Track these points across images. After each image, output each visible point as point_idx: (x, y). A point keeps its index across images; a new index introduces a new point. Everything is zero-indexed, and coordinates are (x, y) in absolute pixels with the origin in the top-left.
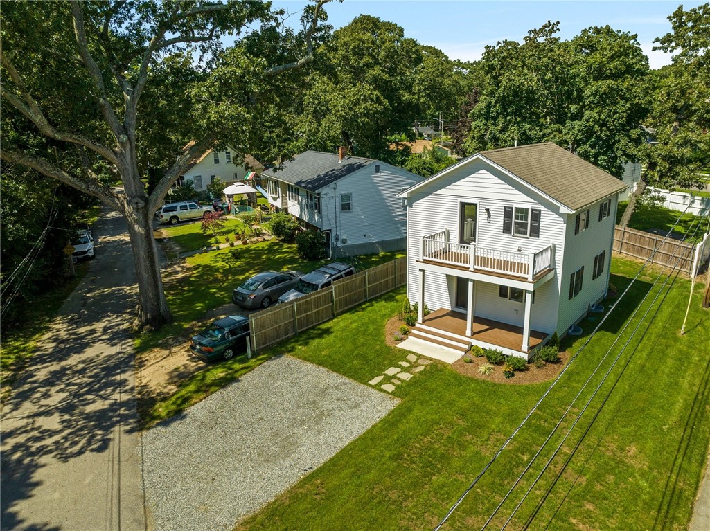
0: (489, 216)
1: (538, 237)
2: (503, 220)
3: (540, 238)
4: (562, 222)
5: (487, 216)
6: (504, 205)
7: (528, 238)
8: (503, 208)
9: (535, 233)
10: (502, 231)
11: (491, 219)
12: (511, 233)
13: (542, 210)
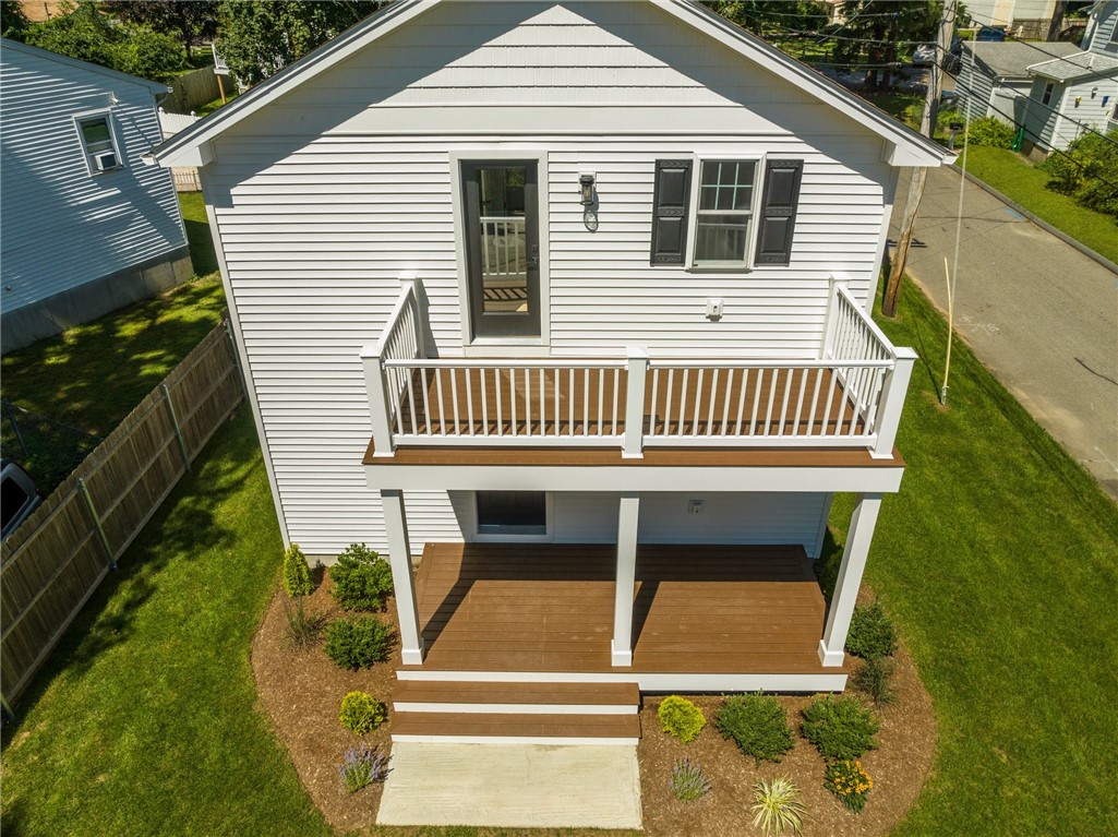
0: (591, 205)
1: (786, 261)
2: (650, 218)
3: (792, 266)
4: (880, 200)
5: (582, 208)
6: (653, 158)
7: (747, 271)
8: (652, 168)
9: (776, 247)
10: (648, 256)
11: (601, 218)
12: (682, 261)
13: (807, 159)
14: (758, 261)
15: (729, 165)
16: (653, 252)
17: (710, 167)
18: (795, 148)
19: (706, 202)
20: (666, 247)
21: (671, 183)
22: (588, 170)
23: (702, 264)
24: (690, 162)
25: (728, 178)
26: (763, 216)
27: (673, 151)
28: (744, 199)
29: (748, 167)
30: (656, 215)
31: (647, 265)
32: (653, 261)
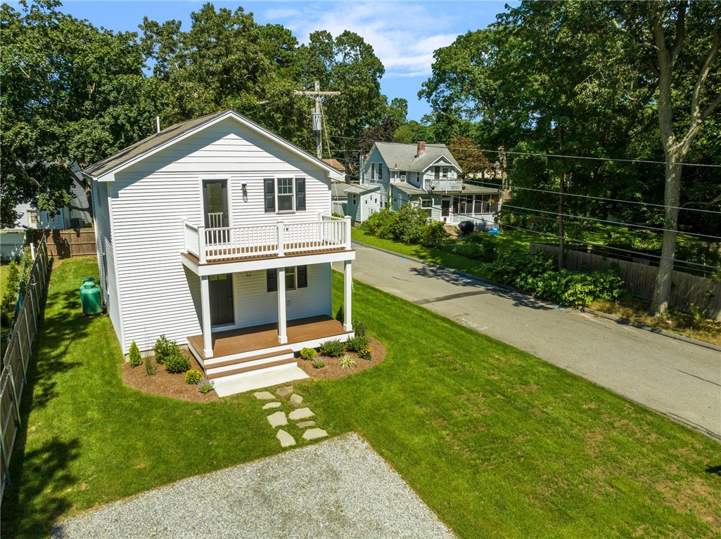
0: (245, 193)
1: (305, 209)
2: (263, 197)
3: (307, 211)
4: (327, 189)
5: (242, 194)
6: (263, 178)
7: (294, 213)
8: (263, 181)
9: (302, 205)
10: (264, 210)
11: (248, 197)
12: (275, 211)
13: (306, 177)
14: (297, 210)
15: (285, 180)
16: (265, 208)
17: (279, 180)
18: (302, 175)
19: (280, 191)
20: (269, 207)
21: (269, 185)
22: (244, 182)
23: (281, 212)
24: (274, 179)
25: (285, 183)
26: (296, 195)
27: (269, 176)
28: (291, 191)
29: (290, 180)
30: (265, 196)
31: (264, 213)
32: (266, 211)
